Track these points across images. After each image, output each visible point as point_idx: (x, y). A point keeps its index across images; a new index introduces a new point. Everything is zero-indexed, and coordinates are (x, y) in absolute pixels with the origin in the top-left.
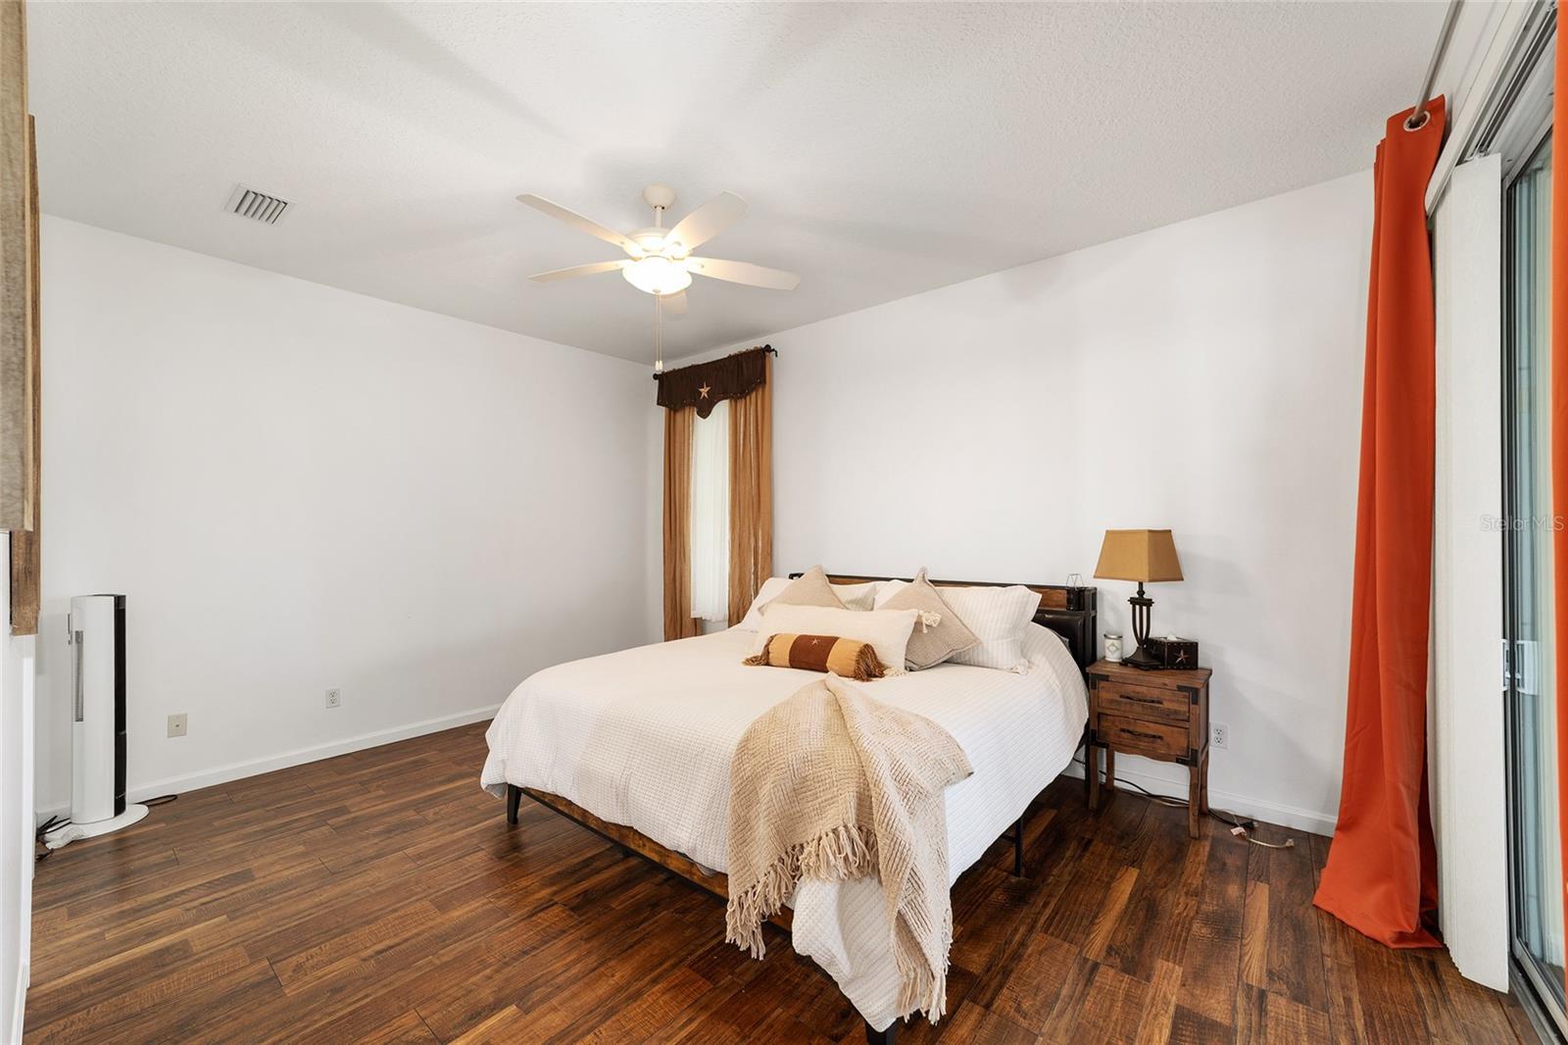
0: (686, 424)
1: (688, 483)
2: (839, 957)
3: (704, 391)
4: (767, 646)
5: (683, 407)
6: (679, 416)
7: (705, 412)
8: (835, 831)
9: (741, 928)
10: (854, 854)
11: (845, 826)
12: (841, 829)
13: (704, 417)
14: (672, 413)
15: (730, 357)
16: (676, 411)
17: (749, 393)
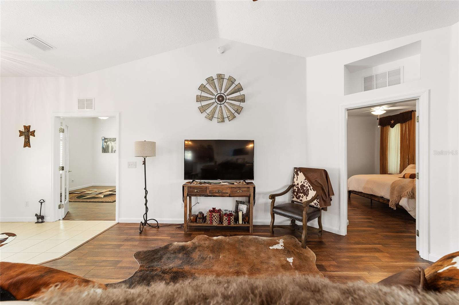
0: (387, 129)
1: (387, 143)
2: (407, 207)
3: (392, 122)
4: (404, 175)
5: (386, 125)
6: (385, 128)
7: (392, 126)
8: (407, 192)
9: (392, 205)
10: (410, 195)
11: (409, 192)
12: (408, 192)
13: (392, 128)
14: (383, 127)
15: (401, 114)
16: (384, 126)
17: (407, 122)
